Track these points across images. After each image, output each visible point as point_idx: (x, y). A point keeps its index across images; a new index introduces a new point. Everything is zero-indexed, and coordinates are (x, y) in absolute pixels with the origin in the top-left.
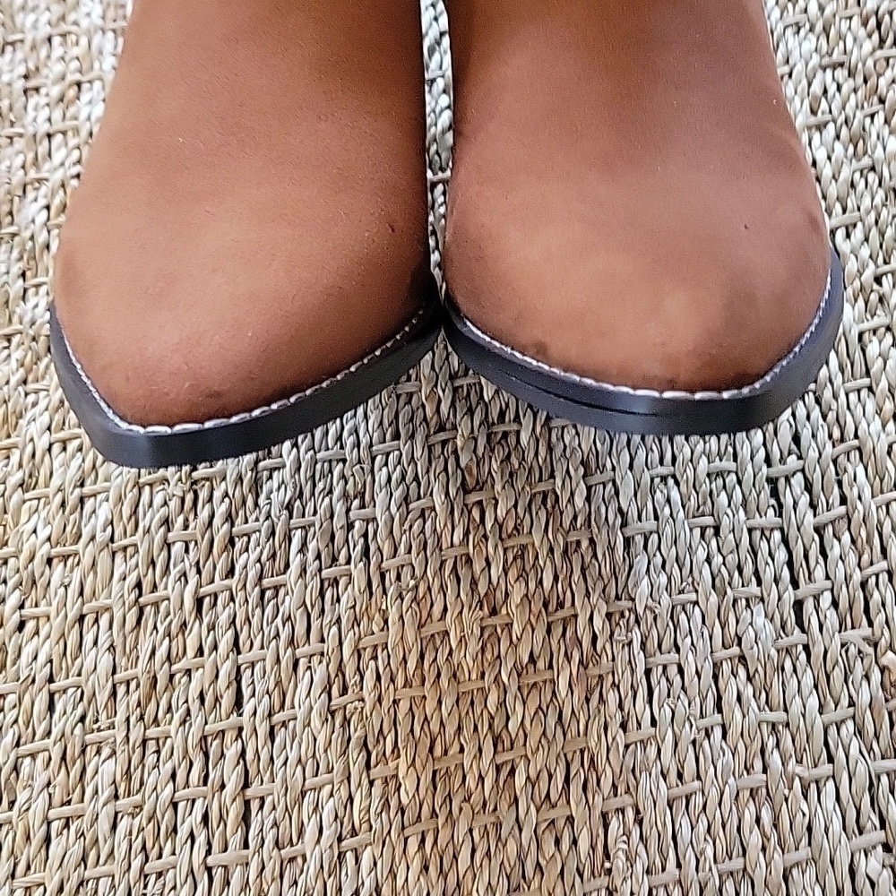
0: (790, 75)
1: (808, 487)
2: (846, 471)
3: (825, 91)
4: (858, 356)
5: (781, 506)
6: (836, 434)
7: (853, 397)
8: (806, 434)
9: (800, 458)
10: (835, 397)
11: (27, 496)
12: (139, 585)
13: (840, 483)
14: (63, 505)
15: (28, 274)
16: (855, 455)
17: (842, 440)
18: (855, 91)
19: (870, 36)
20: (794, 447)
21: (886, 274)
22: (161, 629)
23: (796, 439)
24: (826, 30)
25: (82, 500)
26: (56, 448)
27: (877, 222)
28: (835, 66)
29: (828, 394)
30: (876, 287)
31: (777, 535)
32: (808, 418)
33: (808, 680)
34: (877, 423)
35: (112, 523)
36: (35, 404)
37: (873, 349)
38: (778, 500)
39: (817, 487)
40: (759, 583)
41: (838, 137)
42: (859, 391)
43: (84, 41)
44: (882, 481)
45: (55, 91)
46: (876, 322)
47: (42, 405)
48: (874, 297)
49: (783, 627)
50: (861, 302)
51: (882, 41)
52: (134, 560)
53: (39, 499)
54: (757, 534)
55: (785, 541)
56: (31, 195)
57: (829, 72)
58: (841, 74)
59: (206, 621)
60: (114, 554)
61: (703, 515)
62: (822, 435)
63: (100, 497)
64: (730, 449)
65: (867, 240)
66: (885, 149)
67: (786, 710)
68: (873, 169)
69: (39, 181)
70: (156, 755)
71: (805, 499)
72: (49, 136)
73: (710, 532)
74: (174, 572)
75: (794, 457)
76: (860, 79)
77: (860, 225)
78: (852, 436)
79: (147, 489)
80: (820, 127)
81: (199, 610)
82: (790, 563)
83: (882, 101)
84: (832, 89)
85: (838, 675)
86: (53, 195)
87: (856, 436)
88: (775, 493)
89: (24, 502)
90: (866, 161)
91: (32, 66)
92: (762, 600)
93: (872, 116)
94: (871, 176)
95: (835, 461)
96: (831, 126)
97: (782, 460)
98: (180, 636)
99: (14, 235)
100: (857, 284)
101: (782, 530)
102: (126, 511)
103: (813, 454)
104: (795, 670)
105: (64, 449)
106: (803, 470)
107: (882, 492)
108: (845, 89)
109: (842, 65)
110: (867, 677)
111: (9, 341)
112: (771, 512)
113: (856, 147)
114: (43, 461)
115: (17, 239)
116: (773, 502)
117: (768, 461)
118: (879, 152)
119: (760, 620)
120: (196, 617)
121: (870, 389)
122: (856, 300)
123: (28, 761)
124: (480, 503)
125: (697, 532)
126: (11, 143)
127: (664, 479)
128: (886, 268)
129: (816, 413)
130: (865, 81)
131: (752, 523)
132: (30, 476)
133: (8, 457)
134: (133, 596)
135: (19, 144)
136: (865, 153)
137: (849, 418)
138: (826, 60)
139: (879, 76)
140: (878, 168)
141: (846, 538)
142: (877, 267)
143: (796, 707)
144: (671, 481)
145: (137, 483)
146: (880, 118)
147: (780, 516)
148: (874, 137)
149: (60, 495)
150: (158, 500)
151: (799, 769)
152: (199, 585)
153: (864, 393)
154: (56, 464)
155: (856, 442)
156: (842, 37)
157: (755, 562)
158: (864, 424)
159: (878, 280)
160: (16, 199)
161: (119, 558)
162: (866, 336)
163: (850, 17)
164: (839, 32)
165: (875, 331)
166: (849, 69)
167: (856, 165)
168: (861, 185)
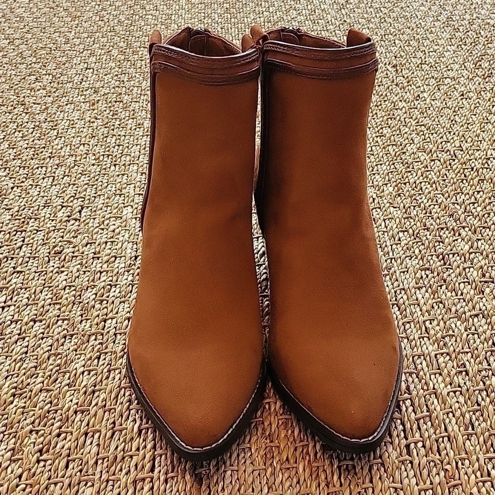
0: (408, 272)
1: (412, 405)
2: (429, 401)
3: (422, 277)
4: (435, 362)
6: (425, 388)
7: (433, 377)
8: (412, 387)
9: (409, 394)
10: (425, 375)
11: (70, 389)
12: (114, 423)
13: (427, 405)
14: (85, 393)
15: (84, 316)
16: (433, 395)
22: (121, 440)
24: (422, 259)
25: (94, 392)
26: (86, 373)
28: (426, 269)
29: (421, 373)
33: (412, 473)
35: (106, 401)
36: (78, 359)
37: (441, 360)
38: (399, 409)
39: (417, 404)
41: (427, 292)
42: (435, 374)
43: (120, 245)
44: (445, 405)
45: (105, 259)
46: (442, 351)
47: (82, 358)
48: (442, 343)
49: (401, 454)
50: (436, 344)
51: (445, 263)
52: (113, 415)
53: (75, 391)
55: (403, 424)
56: (89, 290)
57: (423, 271)
58: (427, 272)
59: (142, 438)
60: (105, 412)
62: (419, 387)
63: (101, 392)
65: (439, 325)
67: (402, 484)
68: (441, 302)
69: (95, 286)
70: (112, 487)
71: (411, 409)
72: (101, 273)
74: (131, 419)
75: (406, 394)
76: (436, 274)
77: (436, 320)
78: (432, 388)
79: (123, 389)
80: (419, 288)
81: (140, 435)
82: (404, 431)
83: (445, 281)
84: (425, 276)
85: (425, 472)
86: (99, 291)
89: (68, 391)
90: (438, 300)
91: (97, 250)
92: (392, 443)
93: (441, 286)
94: (440, 305)
95: (424, 397)
96: (424, 288)
98: (130, 443)
99: (80, 303)
100: (434, 338)
101: (401, 420)
102: (113, 396)
103: (415, 393)
104: (406, 470)
105: (89, 374)
106: (410, 399)
107: (445, 409)
108: (429, 277)
109: (428, 269)
110: (438, 474)
111: (72, 337)
114: (79, 377)
115: (81, 304)
119: (390, 450)
120: (138, 437)
121: (440, 374)
122: (434, 344)
123: (53, 486)
124: (269, 403)
126: (85, 274)
129: (416, 380)
130: (438, 275)
132: (73, 382)
133: (64, 376)
134: (111, 426)
135: (87, 274)
136: (438, 297)
137: (431, 383)
139: (444, 273)
140: (443, 302)
141: (429, 423)
143: (406, 481)
145: (119, 387)
146: (444, 287)
148: (442, 292)
149: (85, 389)
150: (127, 394)
152: (141, 424)
154: (85, 378)
155: (434, 391)
158: (437, 385)
160: (83, 291)
161: (107, 413)
162: (438, 356)
163: (432, 255)
164: (427, 259)
165: (442, 354)
166: (431, 271)
167: (434, 301)
168: (436, 307)
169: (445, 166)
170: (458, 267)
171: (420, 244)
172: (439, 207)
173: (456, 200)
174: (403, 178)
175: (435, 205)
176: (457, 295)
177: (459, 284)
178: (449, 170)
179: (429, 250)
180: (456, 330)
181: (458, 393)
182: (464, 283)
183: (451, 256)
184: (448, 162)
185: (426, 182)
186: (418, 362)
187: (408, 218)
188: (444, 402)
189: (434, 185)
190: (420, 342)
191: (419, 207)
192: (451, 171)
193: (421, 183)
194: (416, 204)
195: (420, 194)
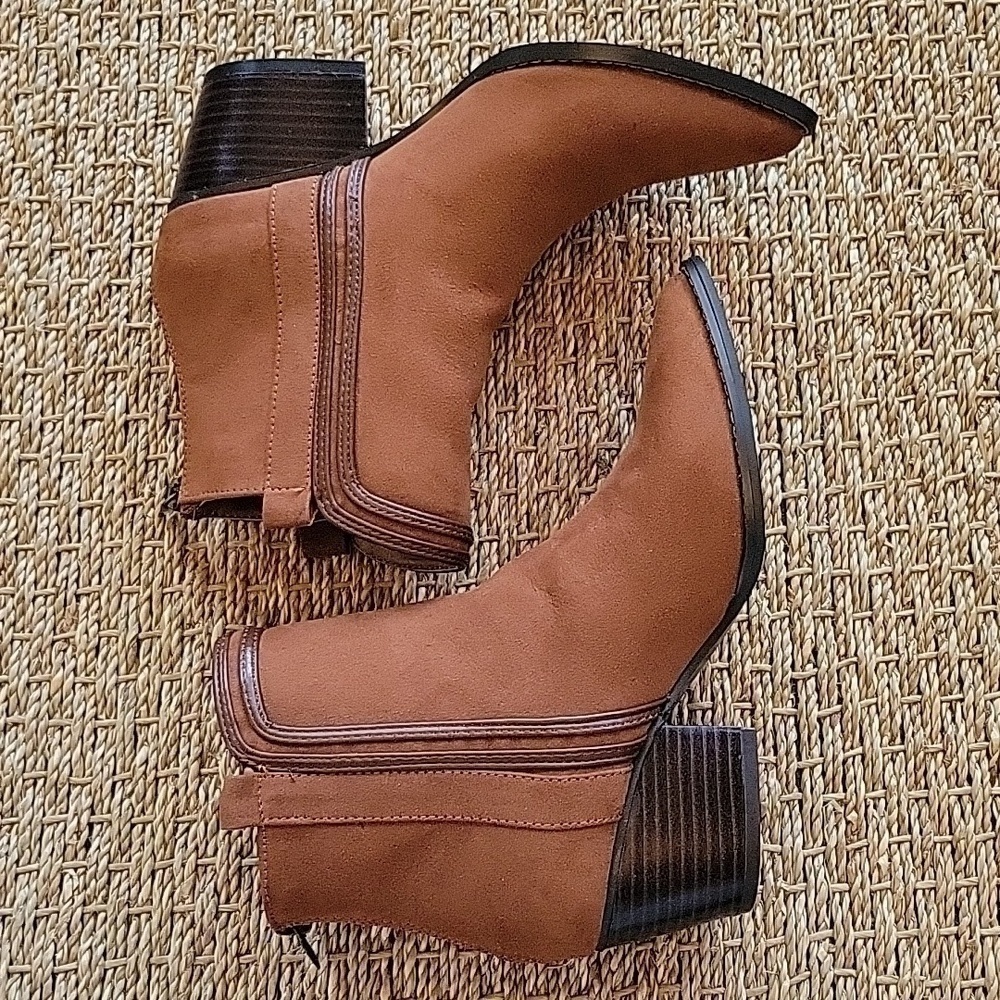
0: (852, 360)
1: (818, 689)
2: (845, 679)
3: (875, 377)
4: (866, 593)
5: (798, 700)
6: (842, 652)
7: (858, 623)
8: (822, 649)
9: (815, 666)
10: (846, 624)
13: (839, 688)
16: (853, 668)
17: (846, 655)
18: (897, 381)
19: (914, 336)
20: (812, 658)
21: (895, 532)
23: (815, 652)
24: (883, 327)
27: (895, 491)
28: (885, 357)
29: (841, 620)
30: (887, 543)
31: (792, 721)
32: (825, 637)
33: (798, 824)
34: (871, 647)
37: (877, 590)
38: (796, 695)
39: (824, 689)
40: (776, 754)
41: (878, 417)
42: (863, 620)
44: (868, 688)
46: (884, 569)
48: (884, 549)
49: (787, 786)
50: (875, 551)
51: (923, 340)
54: (779, 718)
55: (797, 724)
57: (880, 361)
58: (889, 363)
61: (744, 701)
62: (832, 651)
64: (768, 654)
65: (886, 503)
66: (910, 433)
67: (781, 844)
68: (899, 446)
71: (814, 698)
73: (747, 713)
75: (811, 665)
76: (901, 372)
77: (883, 491)
78: (853, 653)
80: (868, 406)
82: (798, 742)
84: (881, 375)
85: (818, 822)
87: (856, 655)
88: (795, 690)
90: (895, 440)
92: (776, 765)
93: (905, 402)
94: (898, 452)
95: (838, 671)
96: (875, 407)
97: (803, 667)
100: (874, 539)
101: (795, 717)
103: (824, 666)
104: (791, 816)
106: (816, 676)
107: (867, 697)
108: (889, 378)
109: (890, 357)
110: (837, 826)
112: (790, 703)
113: (890, 426)
116: (792, 696)
117: (793, 666)
118: (906, 435)
119: (773, 781)
121: (871, 619)
122: (871, 550)
125: (738, 712)
127: (721, 670)
128: (896, 528)
129: (831, 634)
130: (905, 374)
131: (775, 710)
136: (896, 432)
137: (853, 640)
138: (879, 352)
139: (916, 371)
141: (838, 728)
142: (890, 525)
143: (788, 844)
144: (725, 673)
147: (796, 707)
148: (904, 420)
151: (783, 885)
153: (866, 621)
155: (855, 659)
156: (894, 334)
157: (775, 739)
158: (862, 646)
159: (889, 536)
162: (874, 579)
163: (903, 317)
164: (892, 330)
165: (880, 576)
166: (895, 361)
167: (887, 442)
168: (888, 460)
169: (972, 26)
170: (946, 357)
171: (886, 281)
172: (939, 168)
173: (976, 148)
174: (881, 60)
175: (930, 159)
176: (929, 430)
177: (939, 399)
178: (978, 40)
179: (898, 302)
180: (914, 520)
181: (892, 665)
182: (947, 397)
183: (937, 320)
184: (981, 17)
185: (924, 80)
186: (839, 592)
187: (872, 199)
188: (868, 683)
189: (940, 95)
190: (850, 543)
191: (900, 165)
192: (982, 44)
193: (914, 82)
194: (895, 155)
195: (907, 121)
